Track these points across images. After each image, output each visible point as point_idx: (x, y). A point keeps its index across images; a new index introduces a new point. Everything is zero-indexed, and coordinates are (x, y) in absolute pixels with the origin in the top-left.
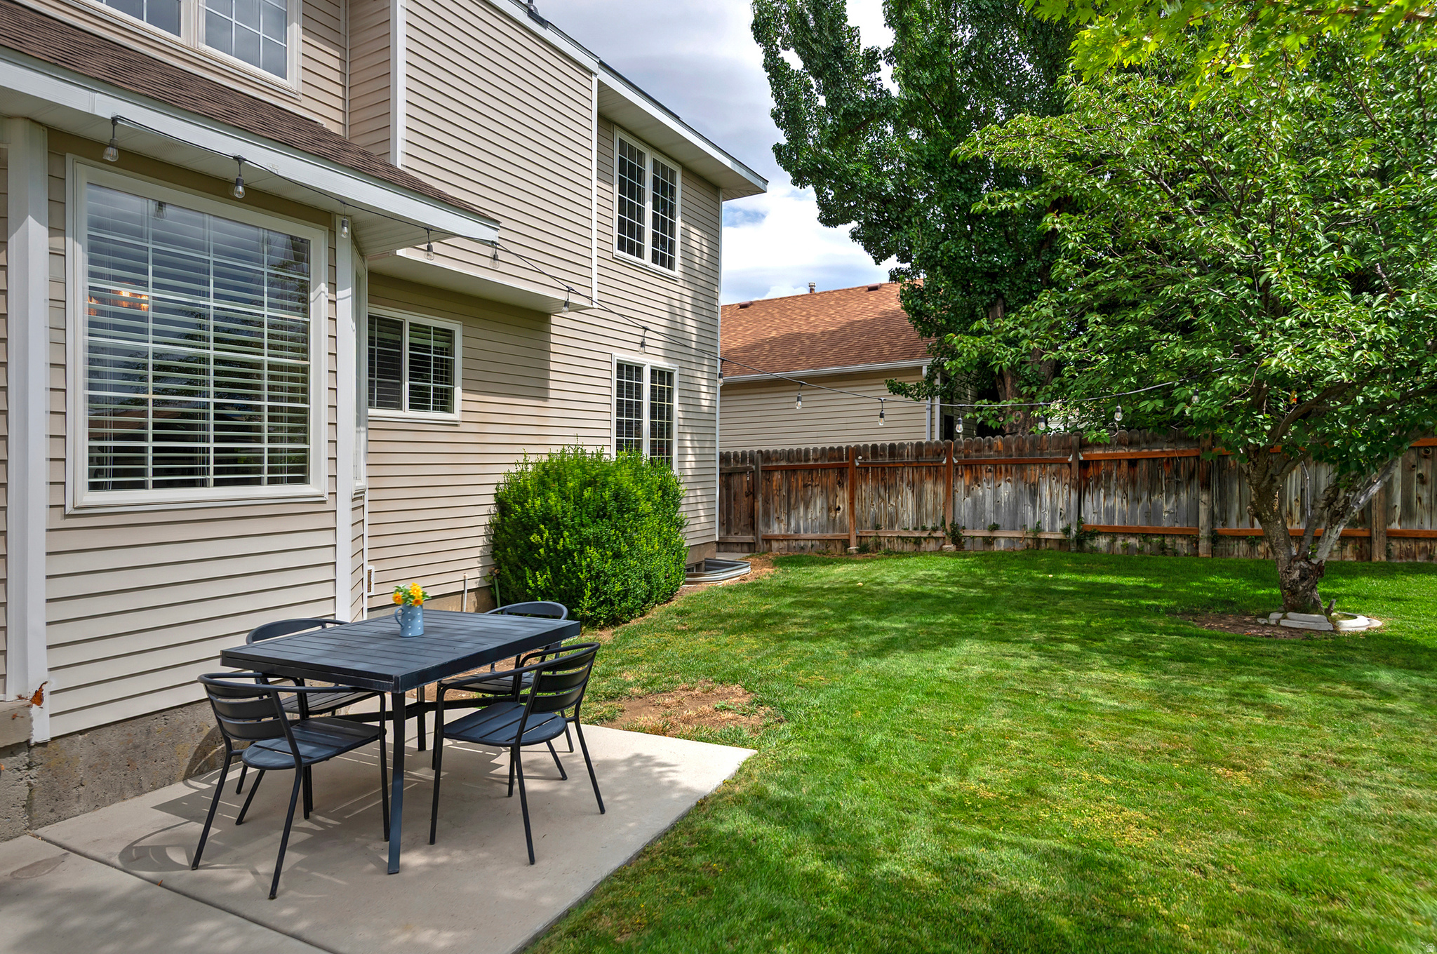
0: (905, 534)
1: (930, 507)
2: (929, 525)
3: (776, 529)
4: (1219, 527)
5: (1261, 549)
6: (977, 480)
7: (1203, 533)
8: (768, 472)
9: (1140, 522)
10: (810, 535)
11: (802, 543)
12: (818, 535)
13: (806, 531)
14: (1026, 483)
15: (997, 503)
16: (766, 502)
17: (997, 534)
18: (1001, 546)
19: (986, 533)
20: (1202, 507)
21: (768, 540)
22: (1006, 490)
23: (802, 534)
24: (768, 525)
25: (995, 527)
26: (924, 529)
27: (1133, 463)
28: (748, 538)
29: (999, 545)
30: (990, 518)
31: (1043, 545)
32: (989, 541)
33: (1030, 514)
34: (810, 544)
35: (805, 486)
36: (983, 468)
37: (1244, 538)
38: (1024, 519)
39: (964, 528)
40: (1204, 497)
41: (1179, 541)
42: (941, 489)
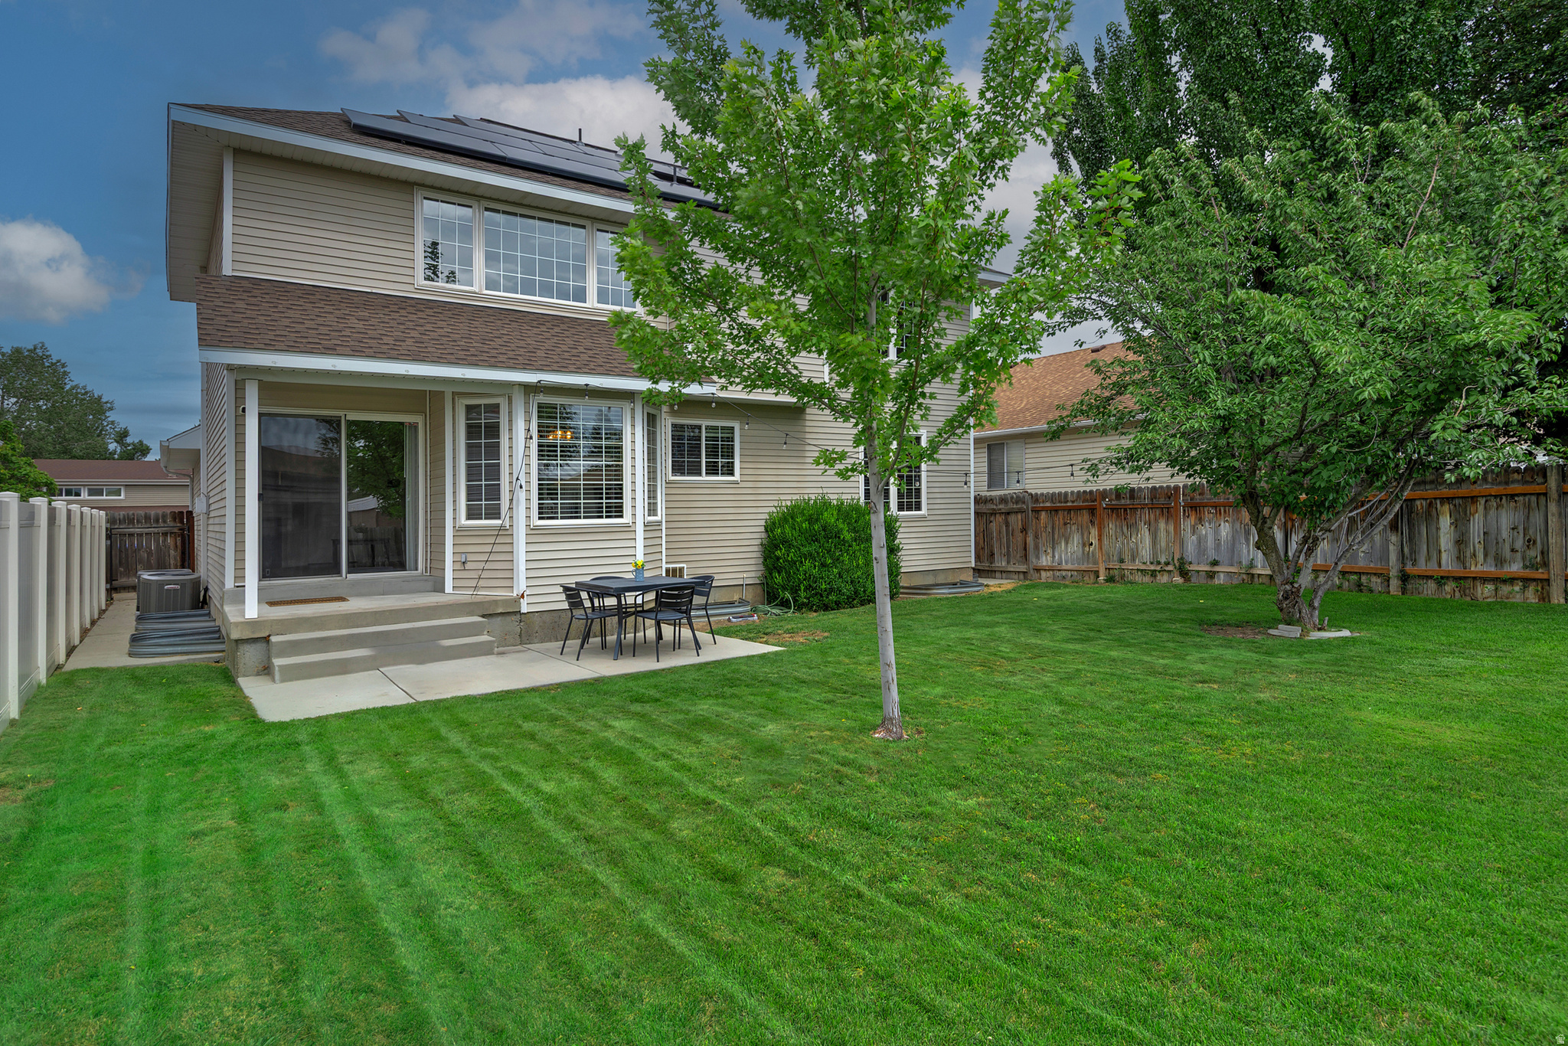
0: (1143, 567)
1: (1163, 544)
2: (1163, 560)
3: (1045, 561)
4: (1409, 568)
5: (1448, 588)
6: (1200, 520)
7: (1394, 572)
8: (1036, 511)
10: (1070, 566)
11: (1064, 573)
12: (1076, 567)
13: (1066, 563)
14: (1241, 523)
15: (1217, 541)
16: (1036, 537)
17: (1217, 569)
18: (1220, 580)
19: (1207, 568)
20: (1391, 547)
21: (1038, 570)
22: (1225, 530)
23: (1064, 566)
24: (1038, 557)
25: (1215, 563)
26: (1159, 563)
28: (1023, 568)
29: (1219, 579)
30: (1212, 554)
31: (1256, 579)
32: (1211, 575)
33: (1245, 551)
34: (1069, 574)
35: (1065, 524)
36: (1206, 509)
37: (1431, 577)
38: (1240, 556)
39: (1191, 563)
40: (1394, 538)
41: (1374, 579)
42: (1171, 528)
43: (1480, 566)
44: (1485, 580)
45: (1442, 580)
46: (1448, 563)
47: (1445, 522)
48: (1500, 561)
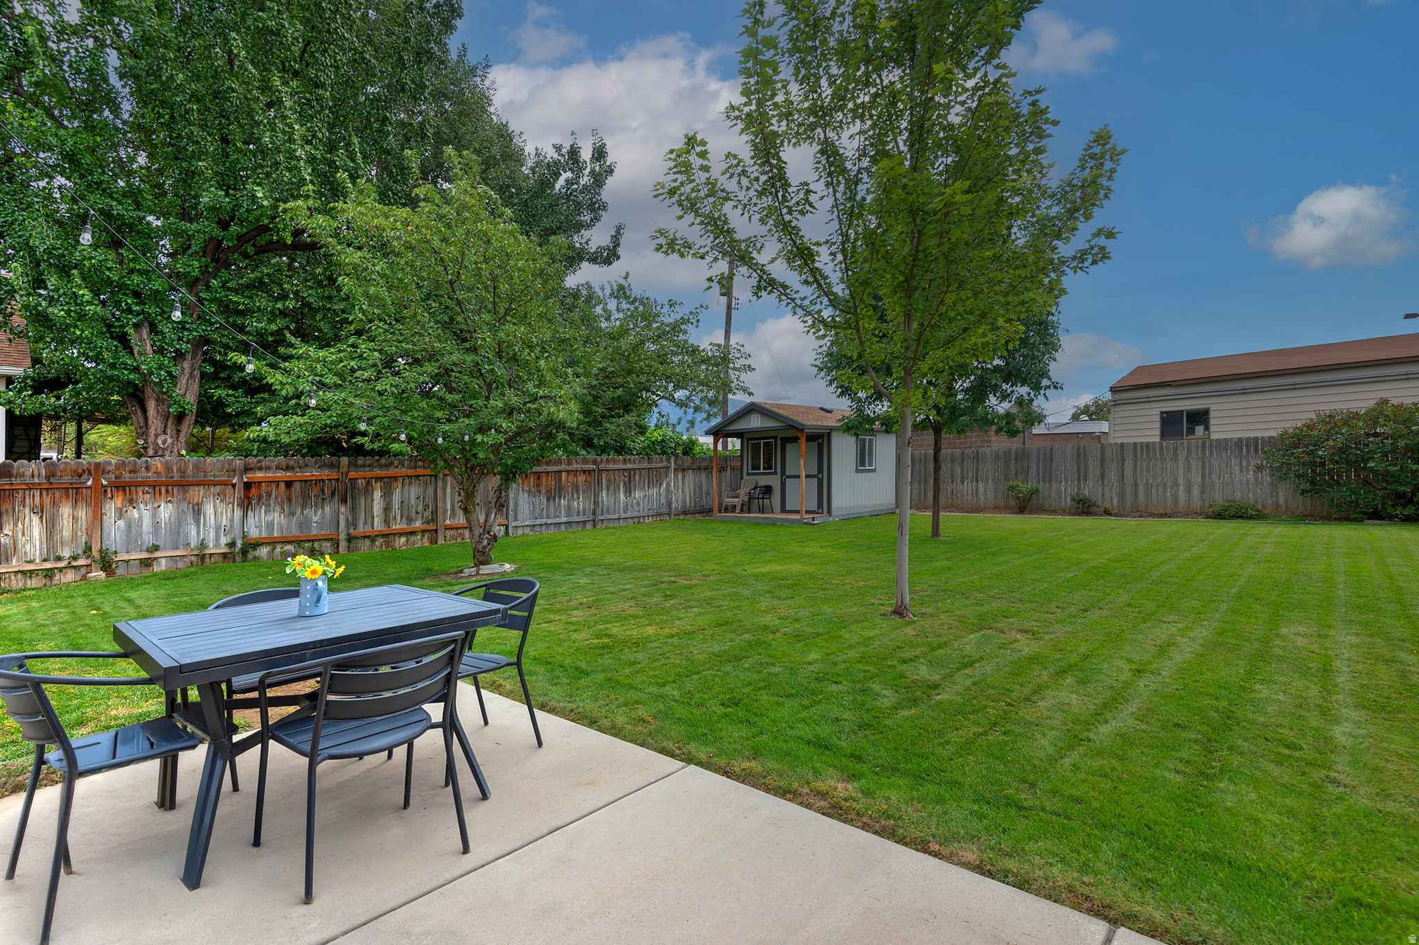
0: (28, 567)
1: (67, 533)
2: (66, 553)
4: (352, 531)
5: (378, 543)
6: (132, 502)
7: (342, 536)
9: (295, 532)
14: (189, 503)
15: (156, 525)
17: (157, 554)
18: (162, 565)
19: (145, 555)
20: (342, 517)
22: (166, 511)
25: (156, 548)
26: (59, 559)
27: (289, 484)
29: (159, 565)
30: (149, 540)
31: (207, 560)
32: (146, 563)
33: (194, 533)
36: (140, 489)
37: (368, 537)
38: (186, 538)
39: (116, 553)
40: (343, 509)
41: (325, 544)
42: (82, 513)
43: (398, 526)
44: (401, 534)
45: (372, 538)
46: (378, 525)
47: (377, 495)
48: (410, 520)
